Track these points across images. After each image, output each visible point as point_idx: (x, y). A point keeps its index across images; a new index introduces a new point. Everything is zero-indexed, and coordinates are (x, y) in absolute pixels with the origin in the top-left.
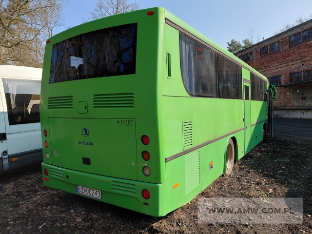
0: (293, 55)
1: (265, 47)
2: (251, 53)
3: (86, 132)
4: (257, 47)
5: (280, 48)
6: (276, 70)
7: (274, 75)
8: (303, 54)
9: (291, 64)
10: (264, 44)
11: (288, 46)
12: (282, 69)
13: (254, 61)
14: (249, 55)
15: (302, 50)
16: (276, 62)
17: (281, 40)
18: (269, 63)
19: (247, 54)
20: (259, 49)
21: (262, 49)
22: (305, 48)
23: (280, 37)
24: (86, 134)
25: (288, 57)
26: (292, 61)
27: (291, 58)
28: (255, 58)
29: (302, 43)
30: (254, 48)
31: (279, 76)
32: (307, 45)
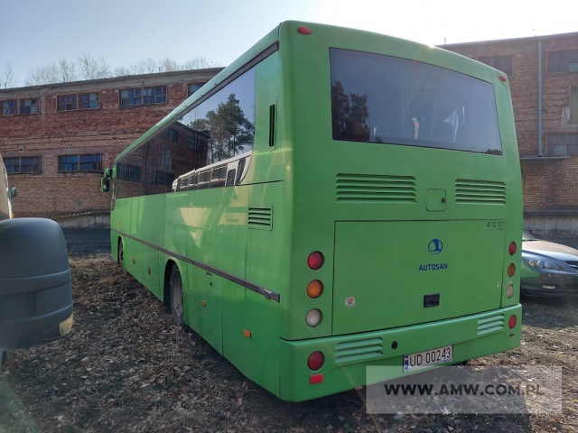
0: (127, 123)
1: (69, 97)
2: (34, 101)
3: (437, 245)
4: (50, 92)
5: (102, 104)
6: (92, 144)
7: (89, 151)
8: (144, 125)
9: (122, 136)
10: (67, 91)
11: (117, 105)
12: (105, 143)
13: (43, 118)
14: (28, 104)
15: (142, 118)
16: (92, 128)
17: (104, 92)
18: (77, 127)
19: (23, 101)
20: (55, 97)
21: (61, 98)
22: (147, 115)
23: (102, 87)
24: (437, 249)
25: (118, 124)
26: (125, 133)
27: (121, 127)
28: (43, 112)
29: (143, 106)
30: (42, 92)
31: (98, 154)
32: (152, 112)
